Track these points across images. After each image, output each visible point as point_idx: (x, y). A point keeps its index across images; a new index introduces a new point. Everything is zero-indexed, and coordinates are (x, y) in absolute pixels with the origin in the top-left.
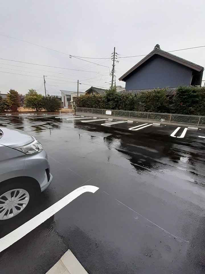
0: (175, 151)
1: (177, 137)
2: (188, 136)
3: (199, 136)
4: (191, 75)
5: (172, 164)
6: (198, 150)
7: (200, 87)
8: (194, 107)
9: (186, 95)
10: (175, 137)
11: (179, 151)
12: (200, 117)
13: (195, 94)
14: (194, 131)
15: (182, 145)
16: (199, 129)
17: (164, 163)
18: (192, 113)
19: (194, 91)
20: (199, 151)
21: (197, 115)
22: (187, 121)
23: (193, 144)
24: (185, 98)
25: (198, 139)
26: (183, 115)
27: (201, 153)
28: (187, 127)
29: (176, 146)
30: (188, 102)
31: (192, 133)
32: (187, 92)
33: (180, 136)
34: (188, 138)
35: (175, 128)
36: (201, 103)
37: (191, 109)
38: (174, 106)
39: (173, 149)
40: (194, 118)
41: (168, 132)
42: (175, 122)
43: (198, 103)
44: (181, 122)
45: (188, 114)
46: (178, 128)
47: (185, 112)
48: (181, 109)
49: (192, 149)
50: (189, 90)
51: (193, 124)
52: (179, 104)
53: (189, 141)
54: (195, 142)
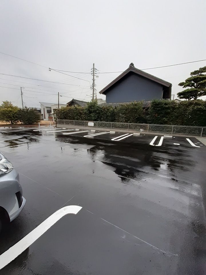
0: (155, 158)
1: (156, 145)
2: (164, 144)
3: (174, 144)
4: (162, 90)
5: (154, 172)
6: (174, 157)
7: (170, 100)
8: (167, 117)
9: (160, 107)
10: (154, 145)
11: (158, 158)
12: (173, 126)
13: (167, 106)
14: (169, 139)
15: (160, 153)
16: (173, 137)
17: (146, 172)
18: (166, 123)
19: (166, 104)
20: (176, 158)
21: (170, 124)
22: (162, 130)
23: (170, 151)
24: (159, 110)
25: (173, 146)
26: (158, 125)
27: (178, 159)
28: (163, 136)
29: (155, 154)
30: (162, 113)
31: (168, 141)
32: (160, 104)
33: (158, 145)
34: (165, 146)
35: (153, 137)
36: (172, 114)
37: (164, 119)
38: (150, 117)
39: (153, 157)
40: (168, 128)
41: (148, 141)
42: (153, 131)
43: (170, 114)
44: (158, 132)
45: (163, 124)
46: (156, 137)
47: (160, 122)
48: (156, 120)
49: (170, 156)
50: (161, 102)
51: (168, 132)
52: (154, 116)
53: (166, 148)
54: (171, 149)
